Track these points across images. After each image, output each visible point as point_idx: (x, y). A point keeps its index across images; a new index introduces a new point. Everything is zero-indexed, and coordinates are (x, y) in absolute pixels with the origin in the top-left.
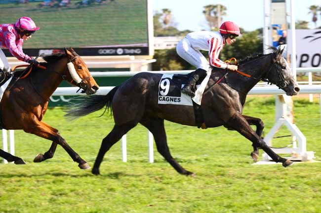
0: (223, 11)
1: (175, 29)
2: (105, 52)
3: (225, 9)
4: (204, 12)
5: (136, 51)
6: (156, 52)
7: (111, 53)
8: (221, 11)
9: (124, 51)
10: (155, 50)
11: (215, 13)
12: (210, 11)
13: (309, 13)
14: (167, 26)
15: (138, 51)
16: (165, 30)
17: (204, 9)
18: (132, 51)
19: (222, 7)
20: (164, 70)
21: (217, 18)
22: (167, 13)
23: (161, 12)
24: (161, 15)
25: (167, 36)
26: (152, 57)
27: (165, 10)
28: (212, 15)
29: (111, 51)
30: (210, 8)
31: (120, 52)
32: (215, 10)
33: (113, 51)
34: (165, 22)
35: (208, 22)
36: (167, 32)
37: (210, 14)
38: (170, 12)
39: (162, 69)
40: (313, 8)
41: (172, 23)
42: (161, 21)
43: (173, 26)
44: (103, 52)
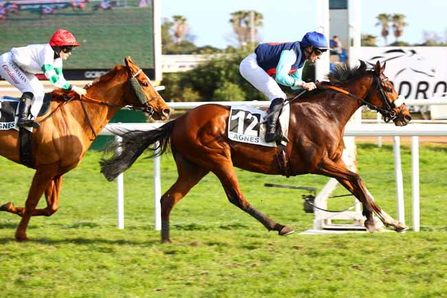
0: (259, 20)
1: (191, 44)
2: (93, 75)
3: (261, 17)
4: (232, 21)
6: (165, 76)
8: (255, 19)
10: (164, 74)
11: (247, 23)
12: (240, 19)
13: (377, 24)
14: (180, 40)
16: (177, 45)
19: (256, 14)
20: (175, 101)
21: (249, 29)
22: (180, 22)
23: (172, 20)
24: (172, 24)
25: (180, 53)
26: (159, 83)
27: (177, 18)
28: (244, 25)
29: (102, 74)
30: (241, 16)
32: (247, 18)
34: (177, 35)
35: (237, 36)
36: (180, 48)
37: (239, 24)
38: (184, 20)
39: (172, 100)
40: (383, 17)
41: (187, 36)
42: (171, 32)
43: (188, 40)
44: (90, 76)
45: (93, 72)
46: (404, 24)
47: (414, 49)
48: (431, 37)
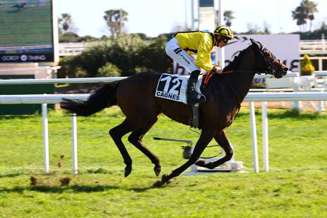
0: (125, 17)
1: (75, 35)
2: (8, 58)
3: (126, 14)
4: (105, 17)
5: (41, 58)
6: (61, 59)
7: (15, 60)
8: (123, 16)
9: (28, 58)
10: (61, 57)
11: (117, 18)
12: (111, 15)
14: (67, 32)
15: (43, 57)
16: (65, 35)
17: (105, 14)
18: (36, 58)
19: (123, 12)
20: (69, 77)
21: (118, 24)
22: (67, 18)
23: (61, 17)
24: (61, 20)
26: (57, 64)
27: (65, 16)
28: (114, 20)
29: (14, 58)
30: (110, 13)
31: (24, 58)
32: (116, 15)
33: (17, 58)
34: (65, 28)
35: (109, 28)
36: (67, 38)
37: (111, 19)
38: (70, 17)
39: (67, 77)
41: (72, 28)
42: (61, 26)
43: (73, 31)
44: (6, 59)
45: (8, 56)
46: (232, 18)
47: (245, 36)
48: (253, 27)
